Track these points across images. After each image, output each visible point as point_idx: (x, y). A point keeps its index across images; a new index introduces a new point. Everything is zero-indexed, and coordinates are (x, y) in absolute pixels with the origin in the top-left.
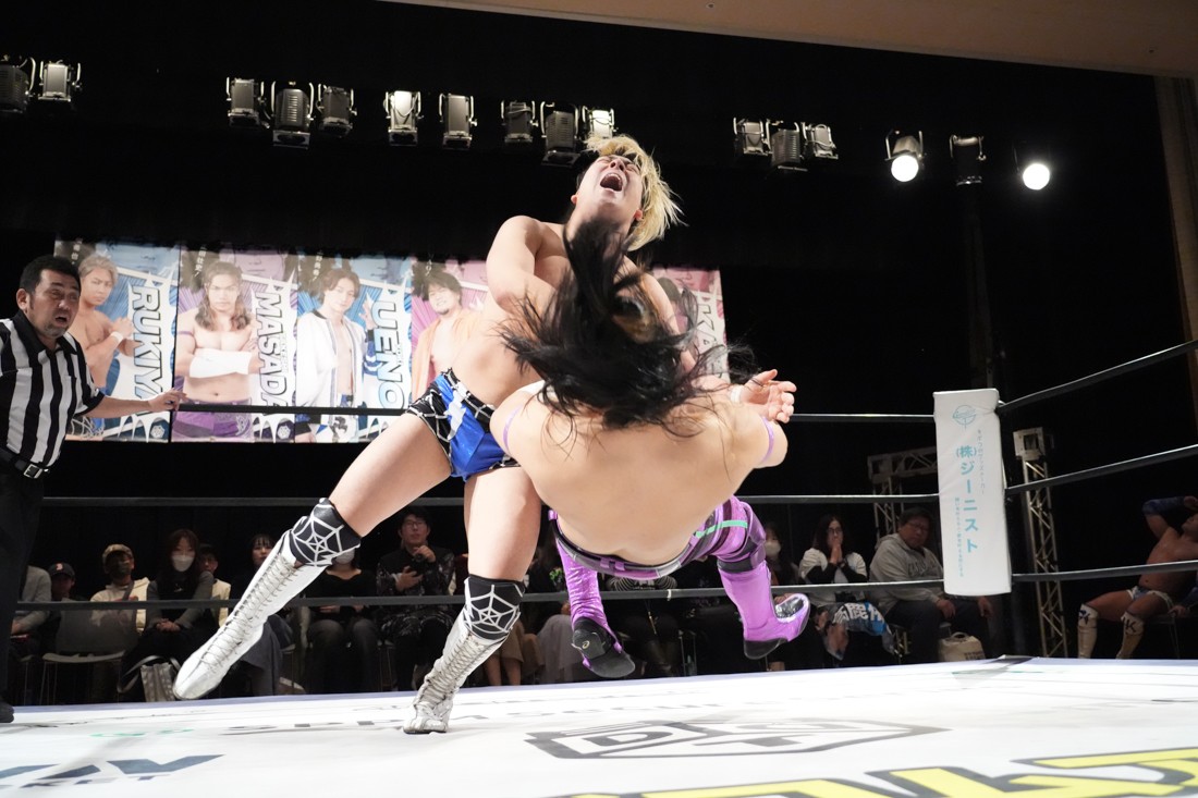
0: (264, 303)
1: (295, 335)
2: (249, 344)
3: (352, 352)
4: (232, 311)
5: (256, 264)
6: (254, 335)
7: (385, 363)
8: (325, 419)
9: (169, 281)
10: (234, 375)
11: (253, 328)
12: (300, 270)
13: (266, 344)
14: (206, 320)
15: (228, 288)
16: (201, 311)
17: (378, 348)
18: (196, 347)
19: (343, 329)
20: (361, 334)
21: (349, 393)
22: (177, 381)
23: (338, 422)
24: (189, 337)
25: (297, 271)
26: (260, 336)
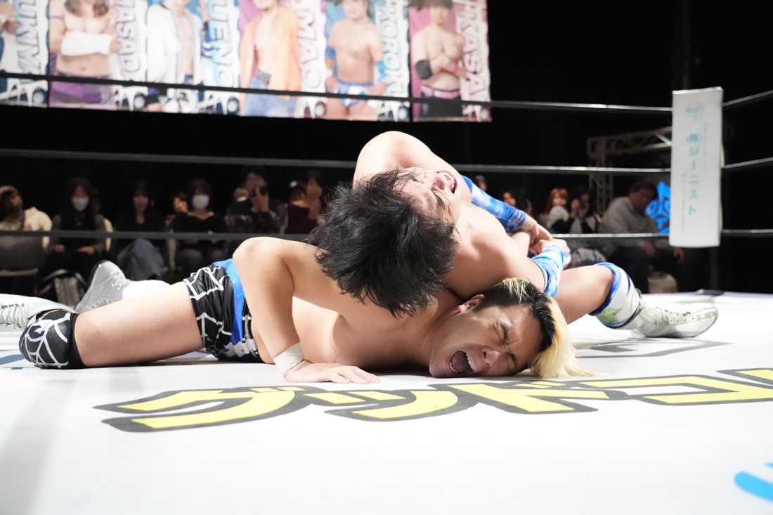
1: (146, 24)
2: (109, 29)
3: (192, 39)
4: (94, 1)
6: (112, 22)
7: (218, 49)
8: (171, 92)
10: (97, 54)
11: (112, 16)
13: (122, 30)
14: (72, 7)
17: (212, 36)
18: (66, 29)
19: (185, 20)
20: (199, 24)
21: (189, 72)
22: (52, 57)
23: (182, 96)
24: (61, 21)
26: (117, 23)
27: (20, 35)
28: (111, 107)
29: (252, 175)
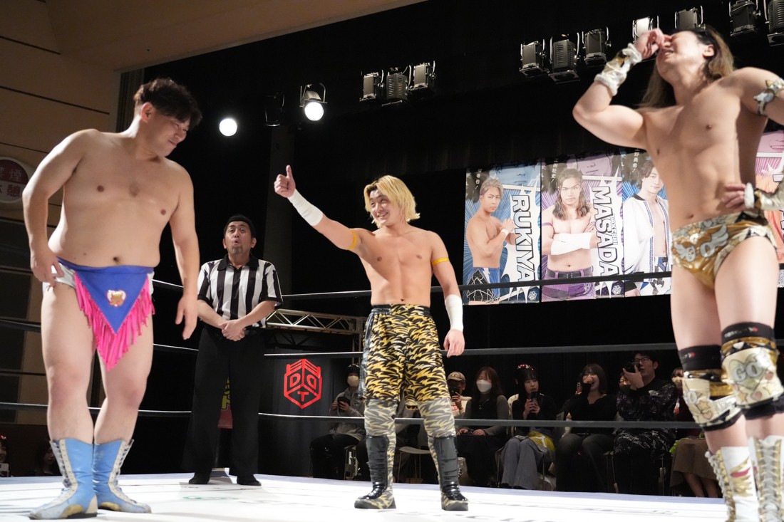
0: (599, 195)
1: (622, 216)
2: (590, 226)
4: (577, 204)
5: (592, 166)
6: (593, 220)
9: (535, 189)
10: (580, 250)
11: (592, 214)
12: (622, 165)
13: (601, 224)
14: (560, 213)
15: (574, 187)
16: (557, 207)
18: (554, 233)
19: (657, 206)
21: (664, 255)
22: (543, 259)
24: (550, 226)
25: (621, 167)
26: (597, 220)
27: (518, 244)
28: (593, 296)
29: (638, 356)
